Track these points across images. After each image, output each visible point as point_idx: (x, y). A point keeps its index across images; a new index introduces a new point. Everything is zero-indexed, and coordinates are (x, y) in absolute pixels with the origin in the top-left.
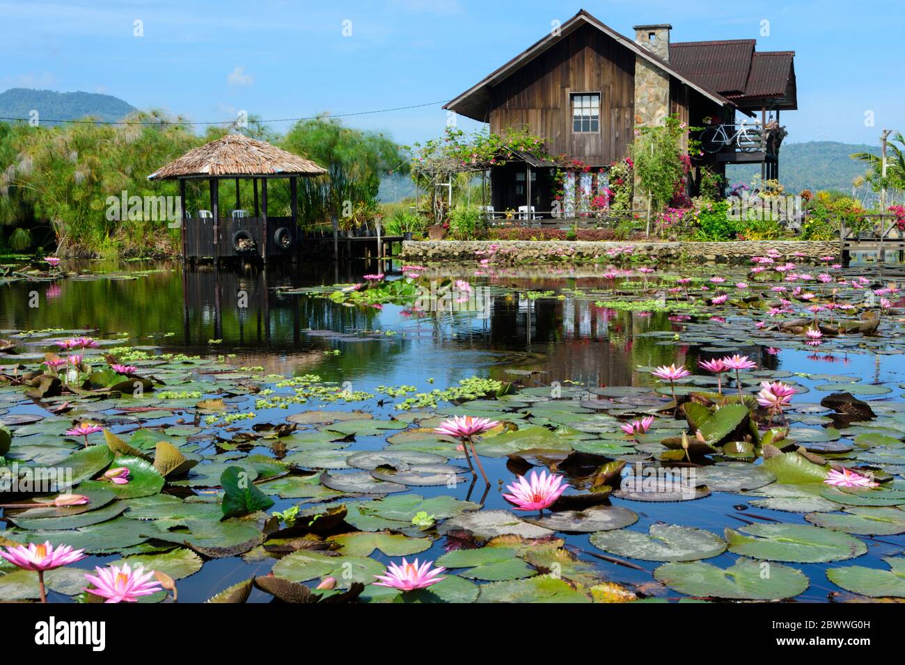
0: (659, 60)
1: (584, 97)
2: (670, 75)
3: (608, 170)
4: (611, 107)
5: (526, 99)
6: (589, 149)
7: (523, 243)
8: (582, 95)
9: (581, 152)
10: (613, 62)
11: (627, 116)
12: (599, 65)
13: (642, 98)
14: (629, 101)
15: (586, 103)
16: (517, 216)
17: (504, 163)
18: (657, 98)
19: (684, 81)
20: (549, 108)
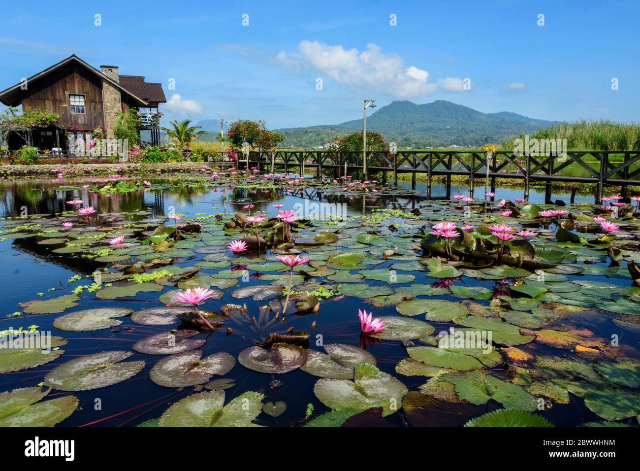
0: (116, 82)
1: (76, 96)
2: (121, 89)
3: (92, 132)
4: (91, 102)
5: (43, 95)
6: (80, 121)
7: (64, 166)
8: (74, 95)
9: (76, 122)
10: (90, 81)
11: (99, 107)
12: (82, 82)
13: (108, 99)
14: (99, 100)
15: (77, 99)
16: (51, 153)
17: (47, 126)
18: (115, 100)
19: (128, 93)
20: (57, 100)
